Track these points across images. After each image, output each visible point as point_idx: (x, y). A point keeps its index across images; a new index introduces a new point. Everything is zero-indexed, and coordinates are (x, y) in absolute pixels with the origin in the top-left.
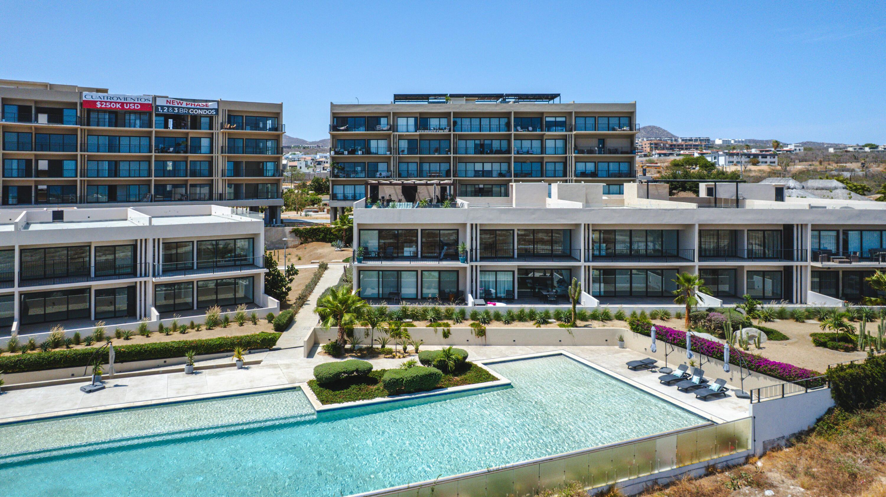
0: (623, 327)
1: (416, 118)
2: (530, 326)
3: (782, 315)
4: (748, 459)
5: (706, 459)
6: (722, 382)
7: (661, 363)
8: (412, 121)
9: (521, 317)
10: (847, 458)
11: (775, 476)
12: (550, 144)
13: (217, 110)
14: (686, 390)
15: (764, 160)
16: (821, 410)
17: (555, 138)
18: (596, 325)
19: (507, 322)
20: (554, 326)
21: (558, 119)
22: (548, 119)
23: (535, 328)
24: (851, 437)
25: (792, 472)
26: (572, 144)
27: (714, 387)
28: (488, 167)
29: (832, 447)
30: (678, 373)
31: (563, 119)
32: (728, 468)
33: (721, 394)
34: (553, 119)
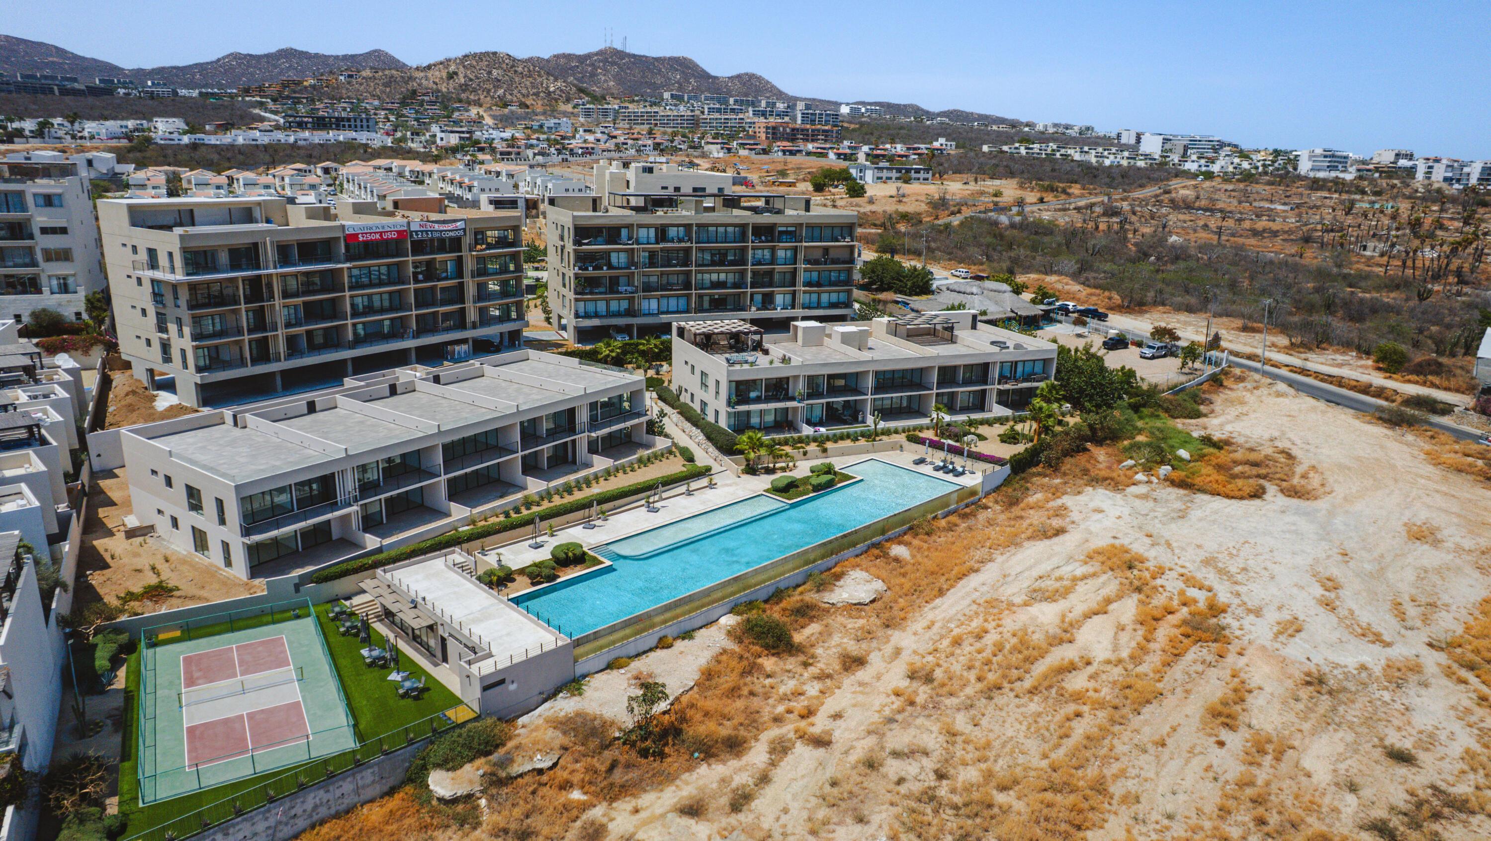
0: (901, 438)
1: (657, 229)
2: (848, 443)
3: (982, 422)
4: (979, 499)
5: (966, 501)
6: (964, 467)
7: (929, 460)
8: (652, 231)
9: (842, 438)
10: (1015, 494)
11: (991, 504)
12: (781, 254)
13: (464, 230)
14: (947, 473)
15: (917, 175)
16: (1005, 476)
17: (786, 249)
18: (884, 438)
19: (836, 442)
20: (862, 442)
21: (790, 229)
22: (780, 229)
23: (852, 444)
24: (1017, 486)
25: (996, 502)
26: (801, 256)
27: (961, 470)
28: (723, 276)
29: (1010, 490)
30: (941, 464)
31: (793, 229)
32: (973, 504)
33: (963, 473)
34: (784, 229)
